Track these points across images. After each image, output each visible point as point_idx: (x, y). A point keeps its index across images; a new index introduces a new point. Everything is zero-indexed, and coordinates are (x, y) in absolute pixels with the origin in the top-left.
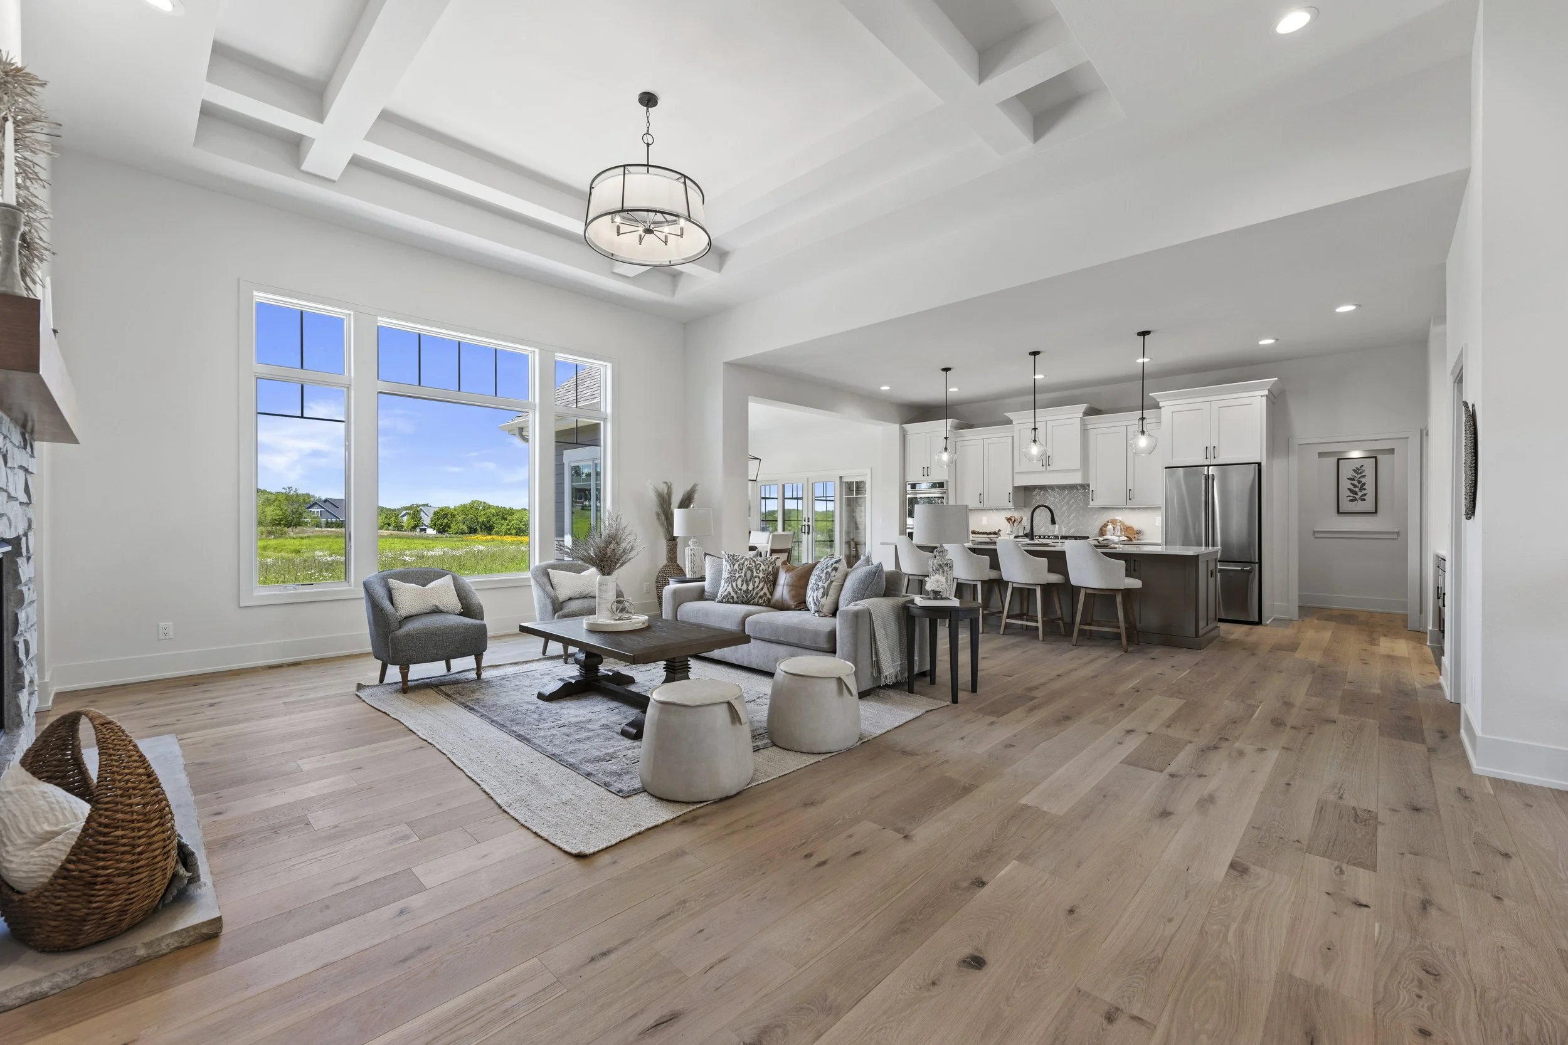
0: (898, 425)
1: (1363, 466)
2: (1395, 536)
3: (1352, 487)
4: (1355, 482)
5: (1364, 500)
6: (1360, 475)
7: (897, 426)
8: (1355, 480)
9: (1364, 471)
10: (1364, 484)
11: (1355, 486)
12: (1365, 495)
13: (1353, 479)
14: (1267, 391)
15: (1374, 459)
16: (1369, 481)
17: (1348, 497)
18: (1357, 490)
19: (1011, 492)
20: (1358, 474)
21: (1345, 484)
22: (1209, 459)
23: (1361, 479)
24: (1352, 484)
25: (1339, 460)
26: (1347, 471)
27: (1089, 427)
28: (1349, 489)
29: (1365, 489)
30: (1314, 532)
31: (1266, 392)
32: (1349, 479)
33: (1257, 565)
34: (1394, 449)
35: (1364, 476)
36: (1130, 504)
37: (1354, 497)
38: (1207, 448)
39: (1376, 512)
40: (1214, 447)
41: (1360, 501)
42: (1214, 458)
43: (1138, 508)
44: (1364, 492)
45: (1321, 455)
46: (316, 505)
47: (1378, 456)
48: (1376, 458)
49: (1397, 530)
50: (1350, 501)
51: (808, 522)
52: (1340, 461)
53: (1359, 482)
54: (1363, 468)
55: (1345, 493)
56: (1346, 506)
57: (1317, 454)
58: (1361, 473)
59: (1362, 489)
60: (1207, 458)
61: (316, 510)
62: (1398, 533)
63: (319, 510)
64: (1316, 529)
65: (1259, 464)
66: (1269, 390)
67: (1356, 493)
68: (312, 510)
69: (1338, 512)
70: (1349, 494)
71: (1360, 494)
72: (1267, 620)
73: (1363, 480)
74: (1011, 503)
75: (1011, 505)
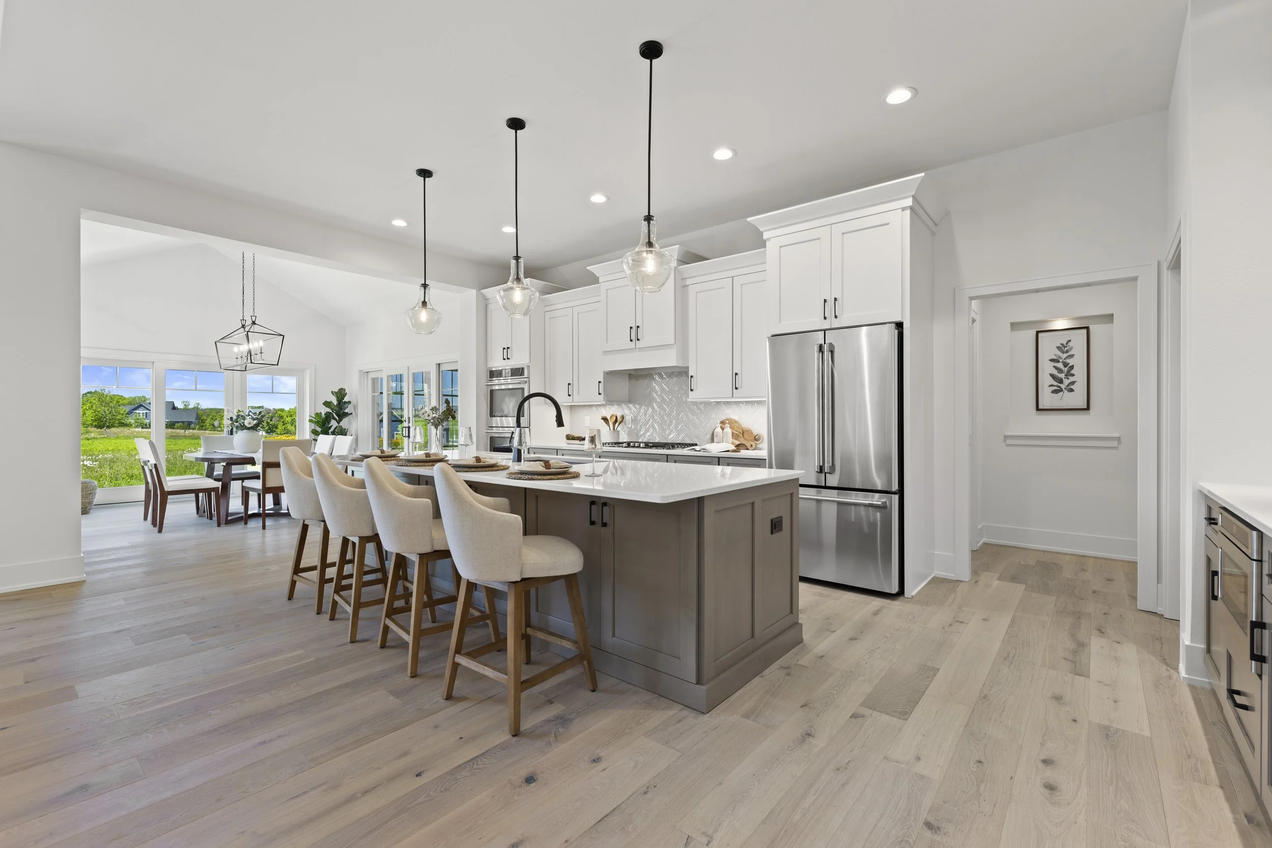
0: (475, 291)
1: (1070, 341)
2: (1115, 444)
3: (1055, 372)
4: (1060, 365)
5: (1072, 390)
6: (1066, 355)
7: (473, 292)
8: (1059, 362)
9: (1072, 348)
10: (1072, 367)
11: (1060, 371)
12: (1073, 383)
13: (1057, 361)
14: (911, 199)
15: (1085, 331)
16: (1078, 362)
17: (1050, 386)
18: (1062, 376)
19: (602, 380)
20: (1063, 353)
21: (1047, 368)
22: (828, 320)
23: (1068, 361)
24: (1056, 368)
25: (1038, 332)
26: (1049, 349)
27: (688, 282)
28: (1052, 375)
29: (1073, 375)
30: (1006, 437)
31: (909, 202)
32: (1052, 360)
33: (896, 498)
34: (1112, 315)
35: (1072, 356)
36: (739, 396)
37: (1059, 387)
38: (825, 301)
39: (1088, 408)
40: (836, 299)
41: (1066, 392)
42: (836, 317)
43: (747, 402)
44: (1072, 379)
45: (1014, 326)
46: (142, 407)
47: (1091, 327)
48: (1087, 328)
49: (1117, 435)
50: (1053, 392)
51: (409, 422)
52: (1040, 335)
53: (1065, 365)
54: (1070, 344)
55: (1046, 381)
56: (1047, 400)
57: (1009, 325)
58: (1067, 352)
59: (1069, 374)
60: (825, 318)
61: (141, 412)
62: (1118, 439)
63: (144, 412)
64: (1008, 433)
65: (899, 325)
66: (914, 197)
67: (1061, 381)
68: (137, 411)
69: (1038, 409)
70: (1052, 381)
71: (1066, 382)
72: (911, 590)
73: (1071, 362)
74: (602, 396)
75: (601, 399)
